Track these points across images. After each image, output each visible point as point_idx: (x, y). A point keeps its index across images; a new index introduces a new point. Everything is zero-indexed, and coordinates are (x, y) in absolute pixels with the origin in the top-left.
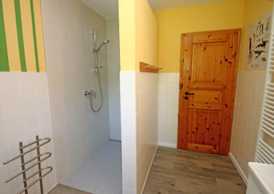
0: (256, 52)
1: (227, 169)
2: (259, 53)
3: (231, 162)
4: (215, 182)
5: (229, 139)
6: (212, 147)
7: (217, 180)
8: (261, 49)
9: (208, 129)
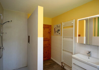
0: (57, 32)
1: (53, 62)
2: (58, 32)
3: (52, 60)
4: (53, 67)
5: (51, 54)
6: (47, 58)
7: (54, 66)
8: (58, 31)
9: (46, 53)
